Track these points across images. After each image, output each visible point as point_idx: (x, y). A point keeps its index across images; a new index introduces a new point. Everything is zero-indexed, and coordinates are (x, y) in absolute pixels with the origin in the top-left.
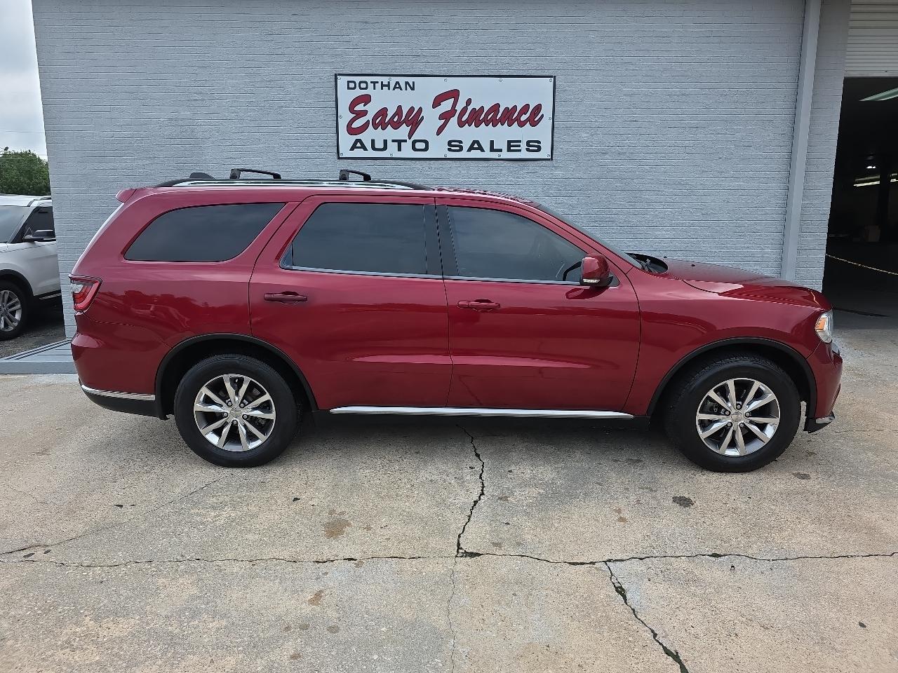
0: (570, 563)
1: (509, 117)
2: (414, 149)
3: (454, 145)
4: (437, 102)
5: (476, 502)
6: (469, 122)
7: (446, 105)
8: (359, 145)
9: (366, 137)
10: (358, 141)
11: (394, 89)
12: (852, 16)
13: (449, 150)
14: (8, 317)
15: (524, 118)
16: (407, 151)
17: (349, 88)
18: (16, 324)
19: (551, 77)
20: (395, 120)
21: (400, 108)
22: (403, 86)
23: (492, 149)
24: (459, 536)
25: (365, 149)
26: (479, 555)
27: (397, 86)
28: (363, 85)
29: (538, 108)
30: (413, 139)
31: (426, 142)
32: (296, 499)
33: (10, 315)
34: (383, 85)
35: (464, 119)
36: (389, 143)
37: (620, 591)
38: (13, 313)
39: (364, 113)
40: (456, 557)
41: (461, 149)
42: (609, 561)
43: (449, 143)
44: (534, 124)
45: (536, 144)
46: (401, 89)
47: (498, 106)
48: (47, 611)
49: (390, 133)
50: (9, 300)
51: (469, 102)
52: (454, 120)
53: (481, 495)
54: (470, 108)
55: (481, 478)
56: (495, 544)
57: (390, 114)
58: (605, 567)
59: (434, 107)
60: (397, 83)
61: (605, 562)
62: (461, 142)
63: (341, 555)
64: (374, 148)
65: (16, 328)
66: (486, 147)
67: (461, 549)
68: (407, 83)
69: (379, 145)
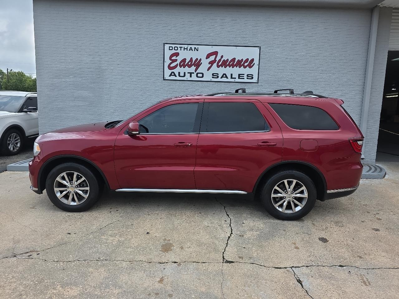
0: (275, 268)
1: (240, 64)
2: (197, 76)
3: (215, 75)
4: (208, 57)
5: (229, 237)
6: (222, 66)
7: (212, 58)
8: (173, 74)
9: (176, 71)
10: (172, 72)
11: (189, 50)
12: (392, 24)
13: (213, 77)
14: (15, 145)
15: (246, 64)
16: (194, 77)
17: (170, 50)
18: (18, 148)
19: (259, 47)
20: (189, 64)
21: (191, 58)
22: (193, 49)
23: (232, 78)
24: (223, 253)
25: (176, 76)
26: (233, 262)
27: (191, 49)
28: (176, 48)
29: (253, 60)
30: (197, 72)
31: (203, 74)
32: (148, 233)
33: (15, 144)
34: (184, 49)
35: (219, 64)
36: (186, 74)
37: (299, 281)
38: (17, 143)
39: (176, 60)
40: (223, 263)
41: (218, 77)
42: (293, 267)
43: (213, 74)
44: (250, 67)
45: (251, 76)
46: (192, 51)
47: (235, 59)
48: (40, 282)
49: (187, 70)
50: (16, 137)
51: (222, 57)
52: (215, 65)
53: (231, 234)
54: (222, 60)
55: (230, 226)
56: (240, 257)
57: (187, 61)
58: (291, 270)
59: (207, 58)
60: (191, 48)
61: (291, 267)
62: (218, 74)
63: (170, 260)
64: (179, 76)
65: (18, 150)
66: (229, 76)
67: (225, 259)
68: (195, 48)
69: (182, 74)
